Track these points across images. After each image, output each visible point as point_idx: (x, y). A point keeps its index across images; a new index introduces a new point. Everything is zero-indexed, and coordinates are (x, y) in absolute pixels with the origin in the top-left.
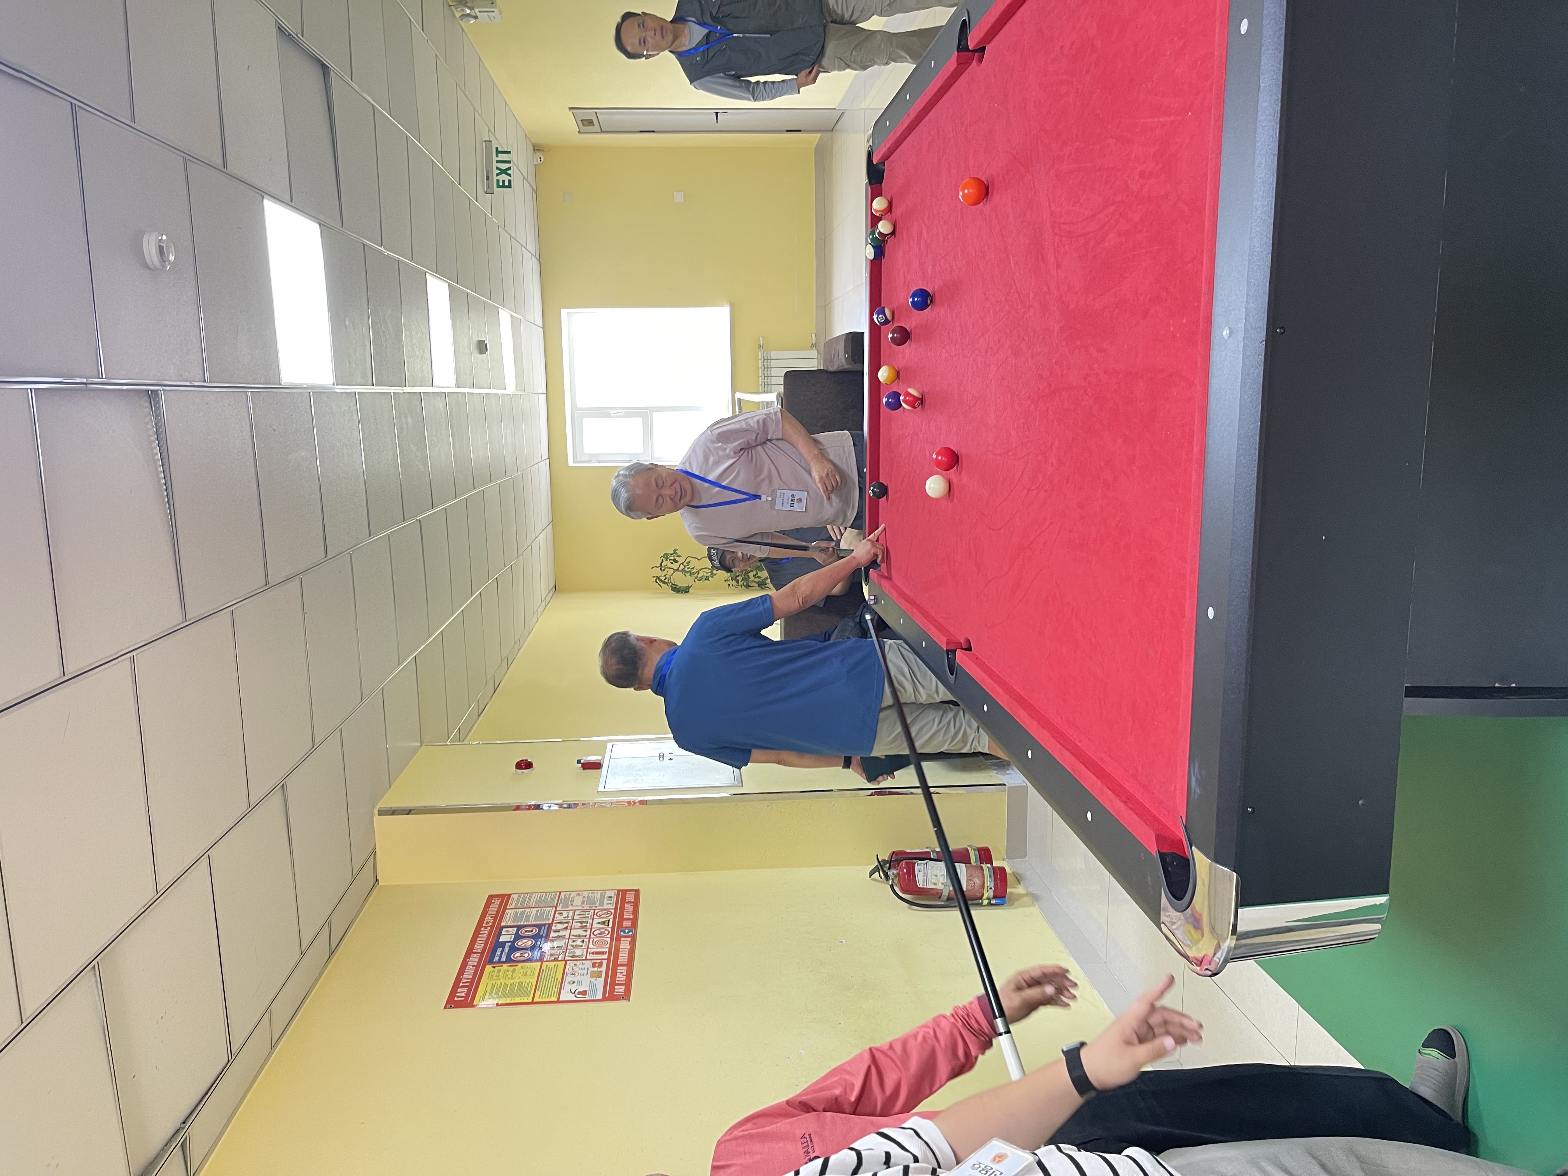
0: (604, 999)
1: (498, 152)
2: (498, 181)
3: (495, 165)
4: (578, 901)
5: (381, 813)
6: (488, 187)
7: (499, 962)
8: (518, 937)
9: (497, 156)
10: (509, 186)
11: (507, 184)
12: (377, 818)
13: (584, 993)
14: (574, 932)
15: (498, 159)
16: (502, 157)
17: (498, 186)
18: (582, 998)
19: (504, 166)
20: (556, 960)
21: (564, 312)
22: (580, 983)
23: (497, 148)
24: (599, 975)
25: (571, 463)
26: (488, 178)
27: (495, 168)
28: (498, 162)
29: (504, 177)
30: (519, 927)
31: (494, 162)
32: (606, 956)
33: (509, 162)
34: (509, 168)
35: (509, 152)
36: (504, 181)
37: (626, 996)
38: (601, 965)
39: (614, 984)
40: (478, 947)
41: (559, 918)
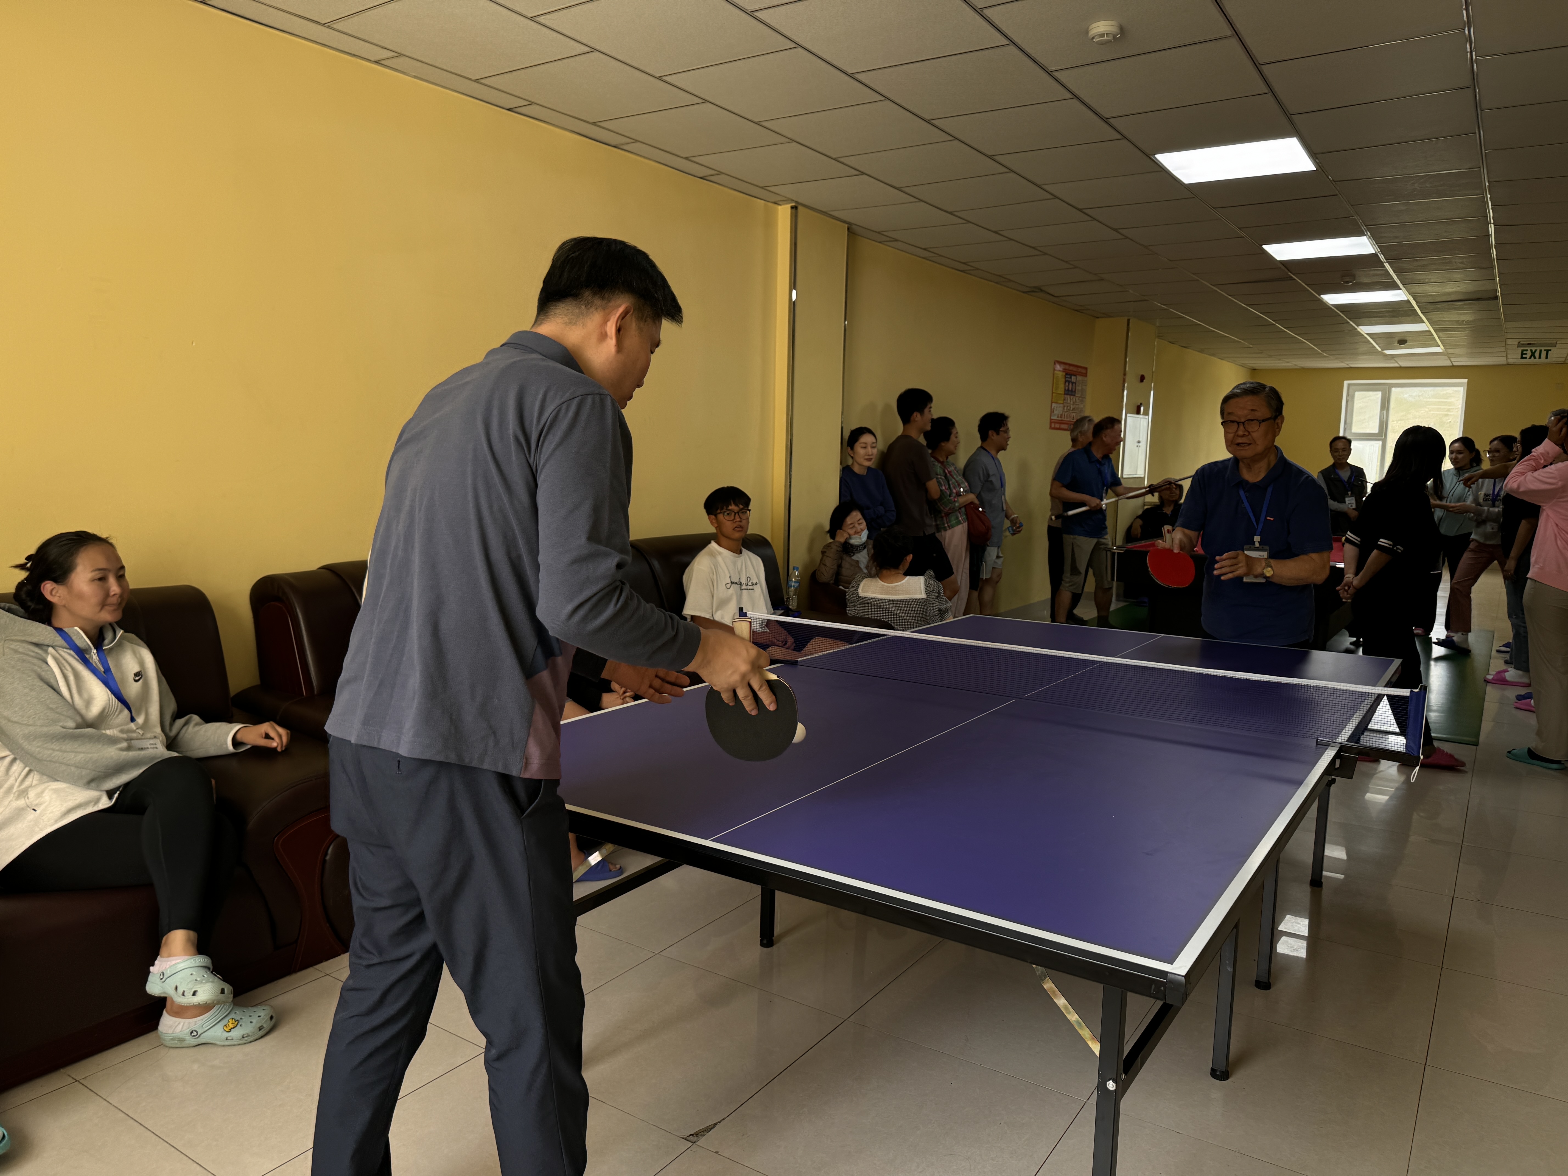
0: (1051, 419)
1: (1547, 351)
2: (1527, 350)
3: (1538, 349)
4: (1082, 406)
5: (1129, 320)
6: (1523, 344)
7: (1066, 378)
8: (1073, 383)
9: (1545, 350)
10: (1522, 358)
11: (1524, 356)
12: (1126, 318)
13: (1053, 412)
14: (1072, 406)
15: (1543, 350)
16: (1544, 354)
17: (1523, 351)
18: (1052, 411)
19: (1537, 355)
20: (1064, 400)
21: (1466, 381)
22: (1056, 410)
23: (1550, 350)
24: (1058, 417)
25: (1346, 383)
26: (1529, 344)
27: (1536, 348)
28: (1541, 351)
29: (1529, 354)
30: (1075, 383)
31: (1541, 348)
32: (1063, 419)
33: (1540, 357)
34: (1535, 358)
35: (1547, 358)
36: (1526, 354)
37: (1051, 428)
38: (1061, 417)
39: (1055, 423)
40: (1071, 368)
41: (1077, 398)
